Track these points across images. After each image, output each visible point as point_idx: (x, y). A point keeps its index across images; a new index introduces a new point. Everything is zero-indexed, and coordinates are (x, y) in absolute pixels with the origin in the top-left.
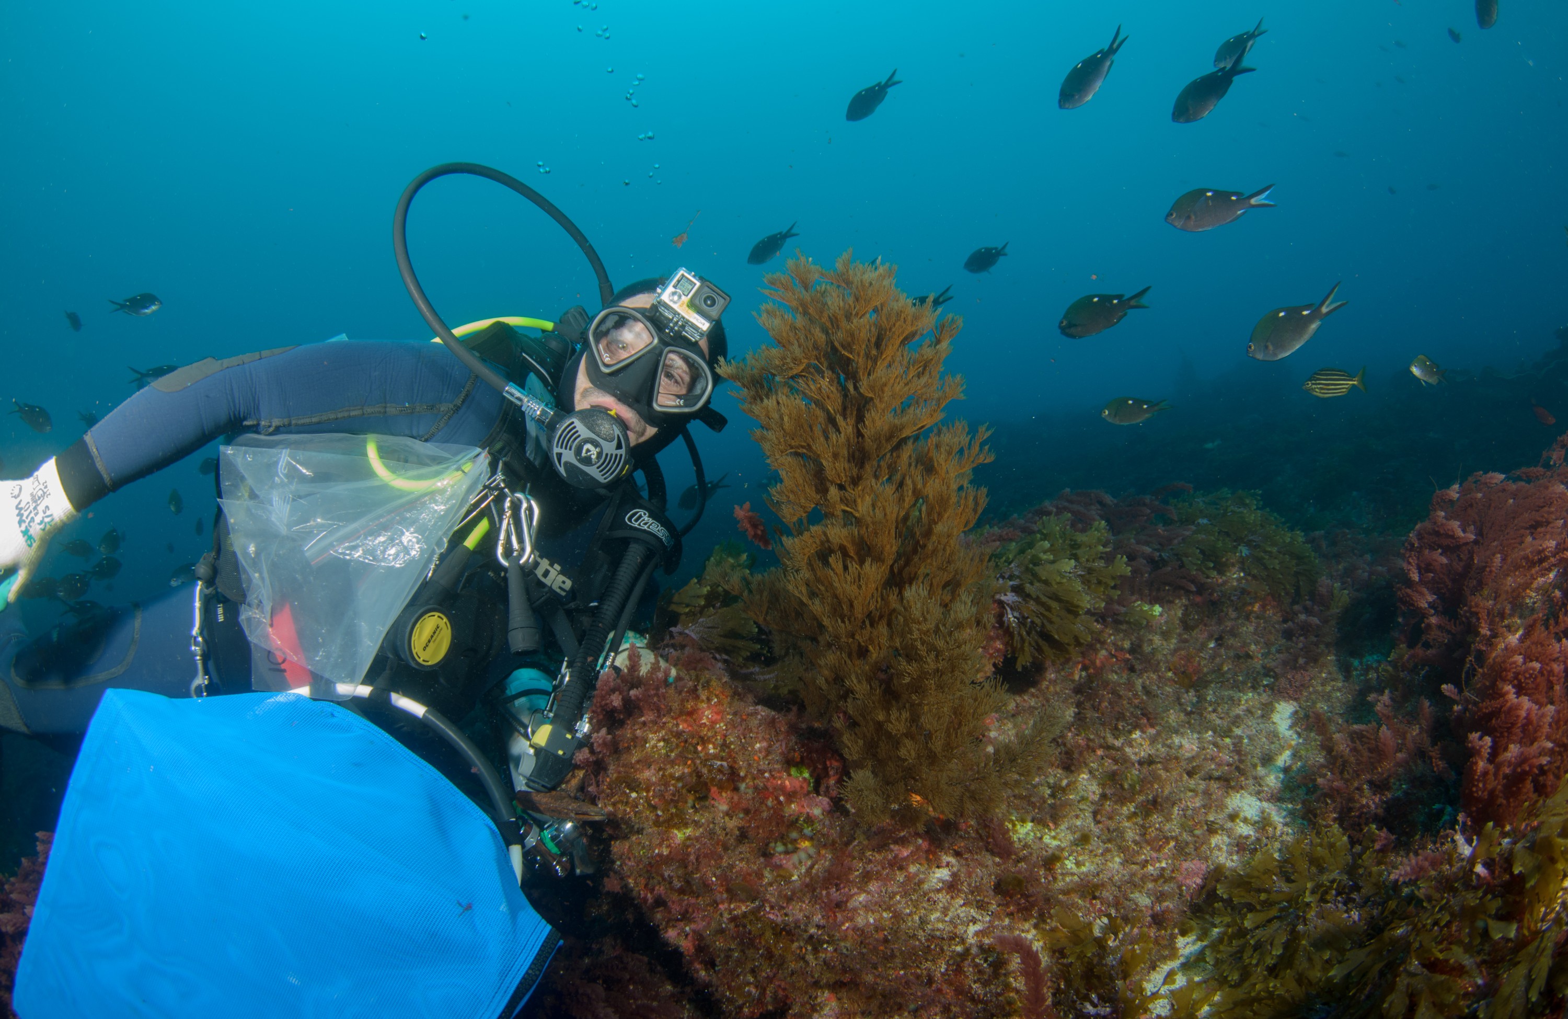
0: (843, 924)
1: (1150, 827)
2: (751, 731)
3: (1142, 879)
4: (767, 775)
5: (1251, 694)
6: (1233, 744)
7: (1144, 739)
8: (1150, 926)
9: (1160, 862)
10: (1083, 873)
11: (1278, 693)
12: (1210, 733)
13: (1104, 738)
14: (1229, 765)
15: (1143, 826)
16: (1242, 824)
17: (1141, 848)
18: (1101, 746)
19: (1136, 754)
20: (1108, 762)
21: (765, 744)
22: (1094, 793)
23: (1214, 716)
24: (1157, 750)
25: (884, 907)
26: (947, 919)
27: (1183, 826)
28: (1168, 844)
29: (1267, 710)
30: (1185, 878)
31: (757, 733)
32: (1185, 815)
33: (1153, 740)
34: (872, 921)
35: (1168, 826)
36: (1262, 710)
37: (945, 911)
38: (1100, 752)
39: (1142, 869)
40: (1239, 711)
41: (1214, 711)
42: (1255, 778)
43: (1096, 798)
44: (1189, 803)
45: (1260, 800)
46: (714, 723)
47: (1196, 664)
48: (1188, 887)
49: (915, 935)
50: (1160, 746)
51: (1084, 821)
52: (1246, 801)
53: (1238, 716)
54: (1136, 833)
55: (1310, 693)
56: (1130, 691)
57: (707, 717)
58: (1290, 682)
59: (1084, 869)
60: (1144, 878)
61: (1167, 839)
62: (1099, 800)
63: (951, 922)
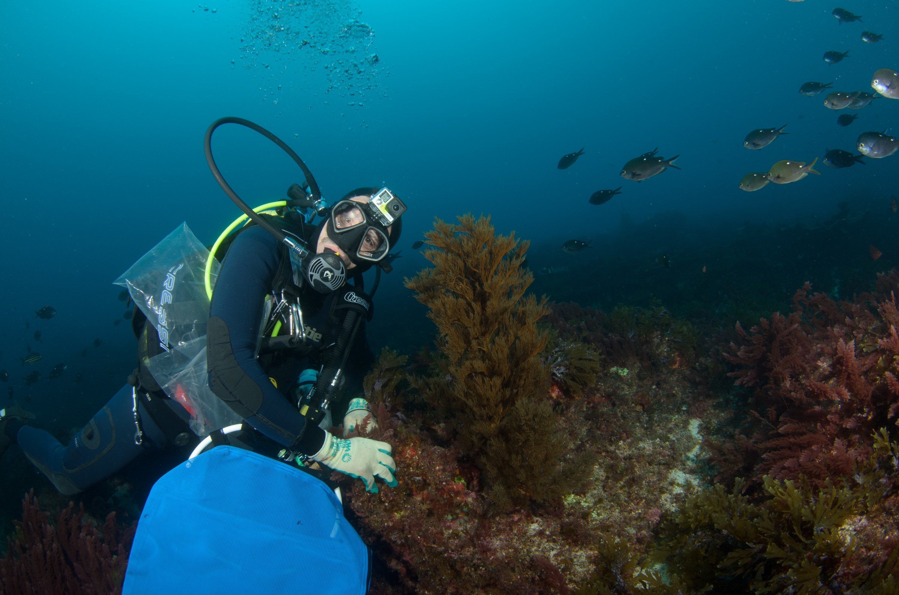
0: (490, 557)
1: (632, 493)
2: (433, 460)
3: (629, 520)
4: (444, 483)
5: (677, 416)
6: (670, 445)
7: (625, 445)
8: (636, 544)
9: (638, 510)
10: (601, 519)
11: (691, 414)
12: (658, 439)
13: (605, 447)
14: (668, 456)
15: (629, 493)
16: (676, 487)
17: (628, 504)
18: (604, 451)
19: (622, 454)
20: (608, 460)
21: (441, 467)
22: (602, 476)
23: (658, 428)
24: (633, 451)
25: (510, 546)
26: (540, 549)
27: (649, 492)
28: (642, 501)
29: (686, 424)
30: (651, 517)
31: (437, 461)
32: (649, 485)
33: (630, 445)
34: (504, 554)
35: (641, 492)
36: (683, 424)
37: (539, 545)
38: (604, 454)
39: (629, 514)
40: (671, 425)
41: (658, 426)
42: (681, 461)
43: (604, 478)
44: (651, 479)
45: (685, 473)
46: (412, 456)
47: (646, 399)
48: (652, 522)
49: (525, 558)
50: (634, 449)
51: (598, 491)
52: (677, 474)
53: (671, 428)
54: (625, 496)
55: (708, 414)
56: (615, 418)
57: (409, 453)
58: (697, 408)
59: (601, 517)
60: (631, 519)
61: (641, 499)
62: (605, 479)
63: (542, 551)
